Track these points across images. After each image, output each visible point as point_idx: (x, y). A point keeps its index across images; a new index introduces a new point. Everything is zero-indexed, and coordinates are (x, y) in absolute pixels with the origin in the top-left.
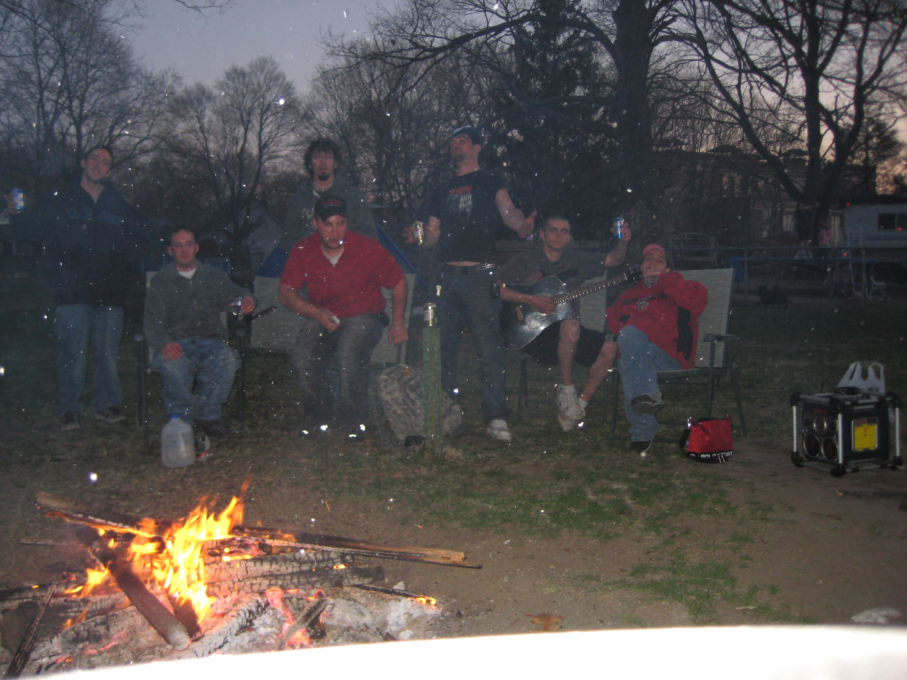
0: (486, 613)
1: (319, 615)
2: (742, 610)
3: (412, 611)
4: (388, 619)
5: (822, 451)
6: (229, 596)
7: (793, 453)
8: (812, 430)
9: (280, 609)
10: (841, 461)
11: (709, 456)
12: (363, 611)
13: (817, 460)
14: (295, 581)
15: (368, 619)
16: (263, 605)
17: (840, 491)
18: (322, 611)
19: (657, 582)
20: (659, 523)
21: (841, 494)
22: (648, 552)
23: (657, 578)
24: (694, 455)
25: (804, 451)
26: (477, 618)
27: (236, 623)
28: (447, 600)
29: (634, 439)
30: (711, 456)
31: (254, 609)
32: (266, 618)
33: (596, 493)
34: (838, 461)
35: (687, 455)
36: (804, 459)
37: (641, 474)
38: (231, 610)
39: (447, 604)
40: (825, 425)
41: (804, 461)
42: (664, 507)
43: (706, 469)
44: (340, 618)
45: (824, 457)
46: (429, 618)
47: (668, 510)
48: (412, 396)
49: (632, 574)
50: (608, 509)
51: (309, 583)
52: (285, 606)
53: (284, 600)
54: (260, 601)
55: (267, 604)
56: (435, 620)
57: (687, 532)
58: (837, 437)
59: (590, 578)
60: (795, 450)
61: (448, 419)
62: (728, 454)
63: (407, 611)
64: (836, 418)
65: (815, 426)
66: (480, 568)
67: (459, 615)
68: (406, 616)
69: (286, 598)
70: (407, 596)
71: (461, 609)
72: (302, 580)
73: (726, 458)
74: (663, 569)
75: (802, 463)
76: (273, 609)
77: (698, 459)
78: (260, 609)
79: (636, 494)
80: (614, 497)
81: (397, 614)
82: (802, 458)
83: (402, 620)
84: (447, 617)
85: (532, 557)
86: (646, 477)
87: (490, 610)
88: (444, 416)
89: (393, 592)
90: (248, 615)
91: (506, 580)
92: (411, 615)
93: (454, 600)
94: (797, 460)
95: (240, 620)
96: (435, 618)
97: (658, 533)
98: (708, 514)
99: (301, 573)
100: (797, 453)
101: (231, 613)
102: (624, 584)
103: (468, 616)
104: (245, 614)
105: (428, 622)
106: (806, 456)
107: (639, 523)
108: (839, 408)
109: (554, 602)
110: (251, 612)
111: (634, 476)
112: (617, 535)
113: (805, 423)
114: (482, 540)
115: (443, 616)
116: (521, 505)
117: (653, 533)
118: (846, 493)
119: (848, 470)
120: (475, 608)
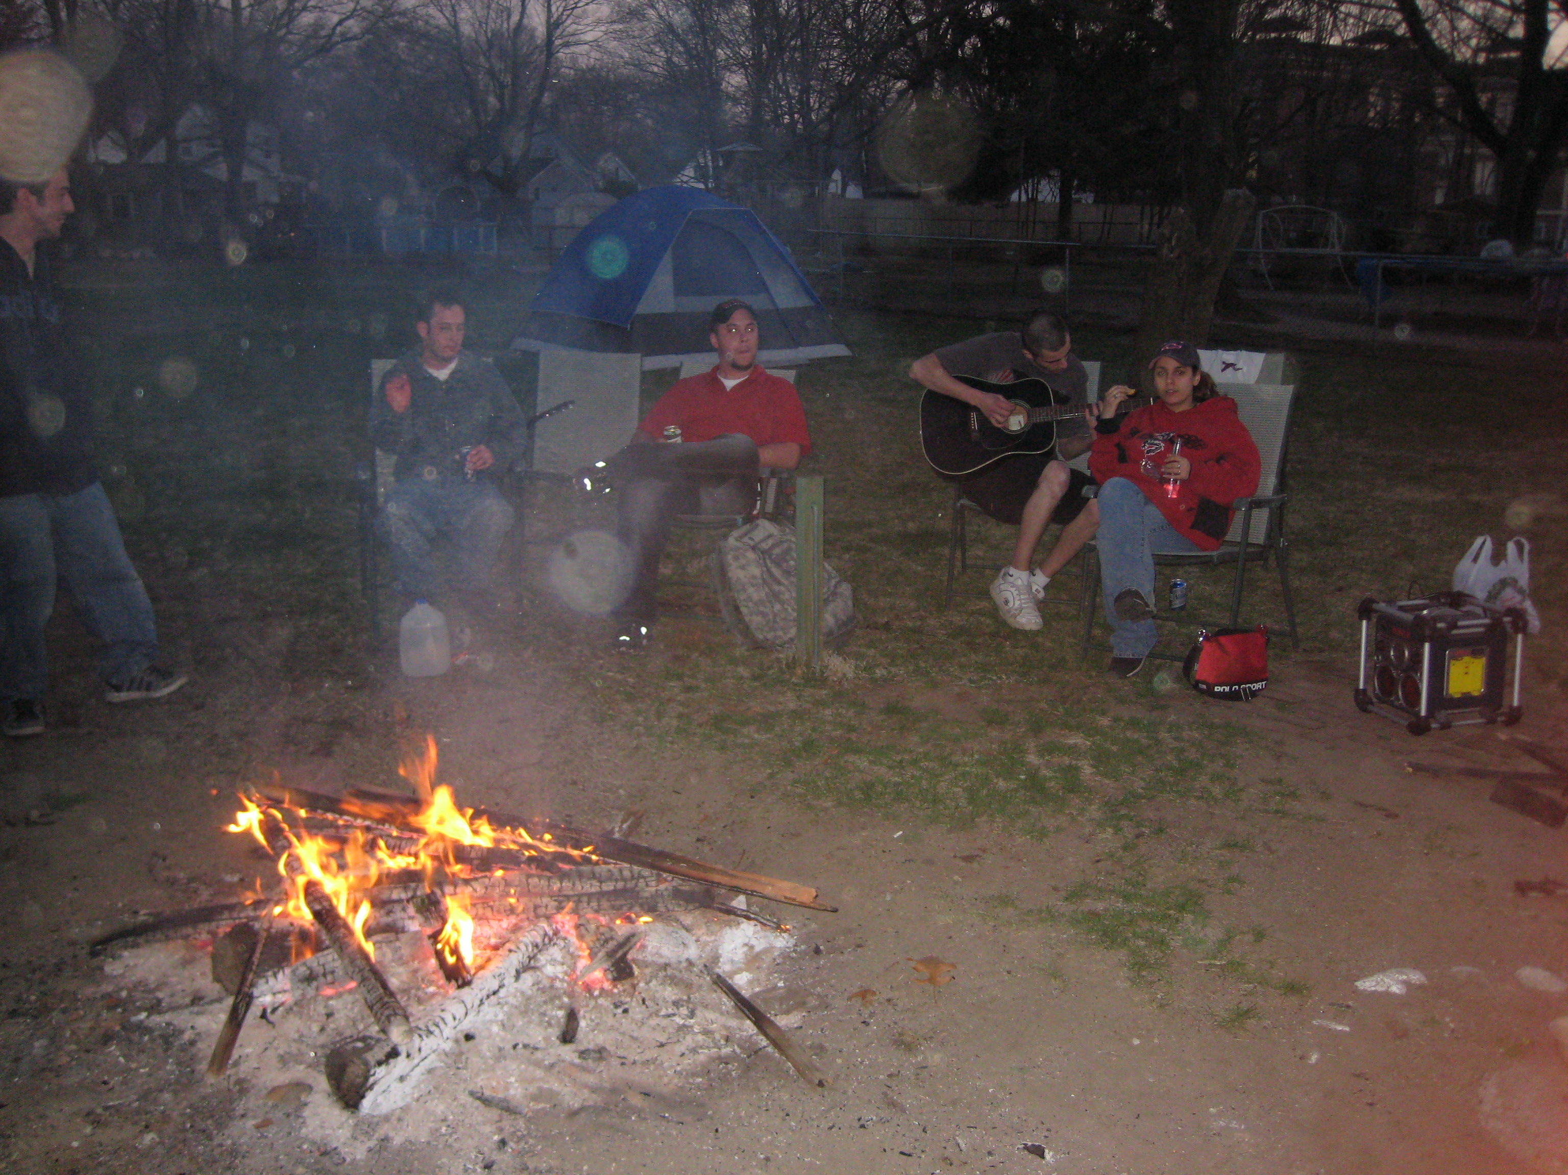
0: (854, 949)
1: (625, 954)
2: (1206, 966)
3: (753, 942)
4: (720, 952)
5: (1400, 693)
6: (505, 920)
7: (1357, 690)
8: (1387, 658)
9: (573, 939)
10: (1423, 713)
11: (1227, 689)
12: (686, 942)
13: (1391, 704)
14: (594, 904)
15: (692, 952)
16: (551, 933)
17: (1410, 765)
18: (631, 948)
19: (1097, 915)
20: (1123, 812)
21: (1410, 770)
22: (1098, 861)
23: (1100, 906)
24: (1204, 687)
25: (1374, 690)
26: (842, 958)
27: (516, 960)
28: (805, 925)
29: (1116, 653)
30: (1231, 689)
31: (539, 940)
32: (555, 952)
33: (1041, 753)
34: (1419, 711)
35: (1196, 686)
36: (1374, 700)
37: (1116, 720)
38: (508, 941)
39: (804, 930)
40: (1407, 653)
41: (1372, 703)
42: (1139, 786)
43: (1218, 713)
44: (654, 951)
45: (1401, 701)
46: (776, 954)
47: (1142, 788)
48: (776, 572)
49: (1066, 899)
50: (1052, 784)
51: (613, 907)
52: (581, 937)
53: (578, 927)
54: (547, 929)
55: (556, 933)
56: (784, 958)
57: (1161, 830)
58: (1421, 674)
59: (1005, 900)
60: (1361, 686)
61: (831, 607)
62: (1258, 686)
63: (746, 941)
64: (1422, 646)
65: (1392, 653)
66: (835, 911)
67: (817, 951)
68: (745, 949)
69: (581, 925)
70: (748, 918)
71: (819, 942)
72: (605, 904)
73: (1254, 694)
74: (1112, 892)
75: (1370, 707)
76: (565, 939)
77: (1210, 692)
78: (546, 940)
79: (1100, 758)
80: (1066, 760)
81: (733, 946)
82: (1371, 699)
83: (740, 955)
84: (800, 953)
85: (930, 862)
86: (1122, 724)
87: (859, 946)
88: (827, 601)
89: (730, 911)
90: (530, 949)
91: (888, 898)
92: (752, 947)
93: (814, 926)
94: (1362, 701)
95: (521, 956)
96: (785, 955)
97: (1117, 830)
98: (1198, 798)
99: (602, 894)
100: (1364, 691)
101: (508, 946)
102: (1050, 916)
103: (829, 953)
104: (527, 946)
105: (774, 960)
106: (1377, 696)
107: (1094, 811)
108: (1427, 632)
109: (950, 937)
110: (537, 946)
111: (1105, 721)
112: (1059, 830)
113: (1379, 647)
114: (863, 829)
115: (795, 951)
116: (926, 770)
117: (1110, 830)
118: (1418, 768)
119: (1433, 726)
120: (840, 942)
